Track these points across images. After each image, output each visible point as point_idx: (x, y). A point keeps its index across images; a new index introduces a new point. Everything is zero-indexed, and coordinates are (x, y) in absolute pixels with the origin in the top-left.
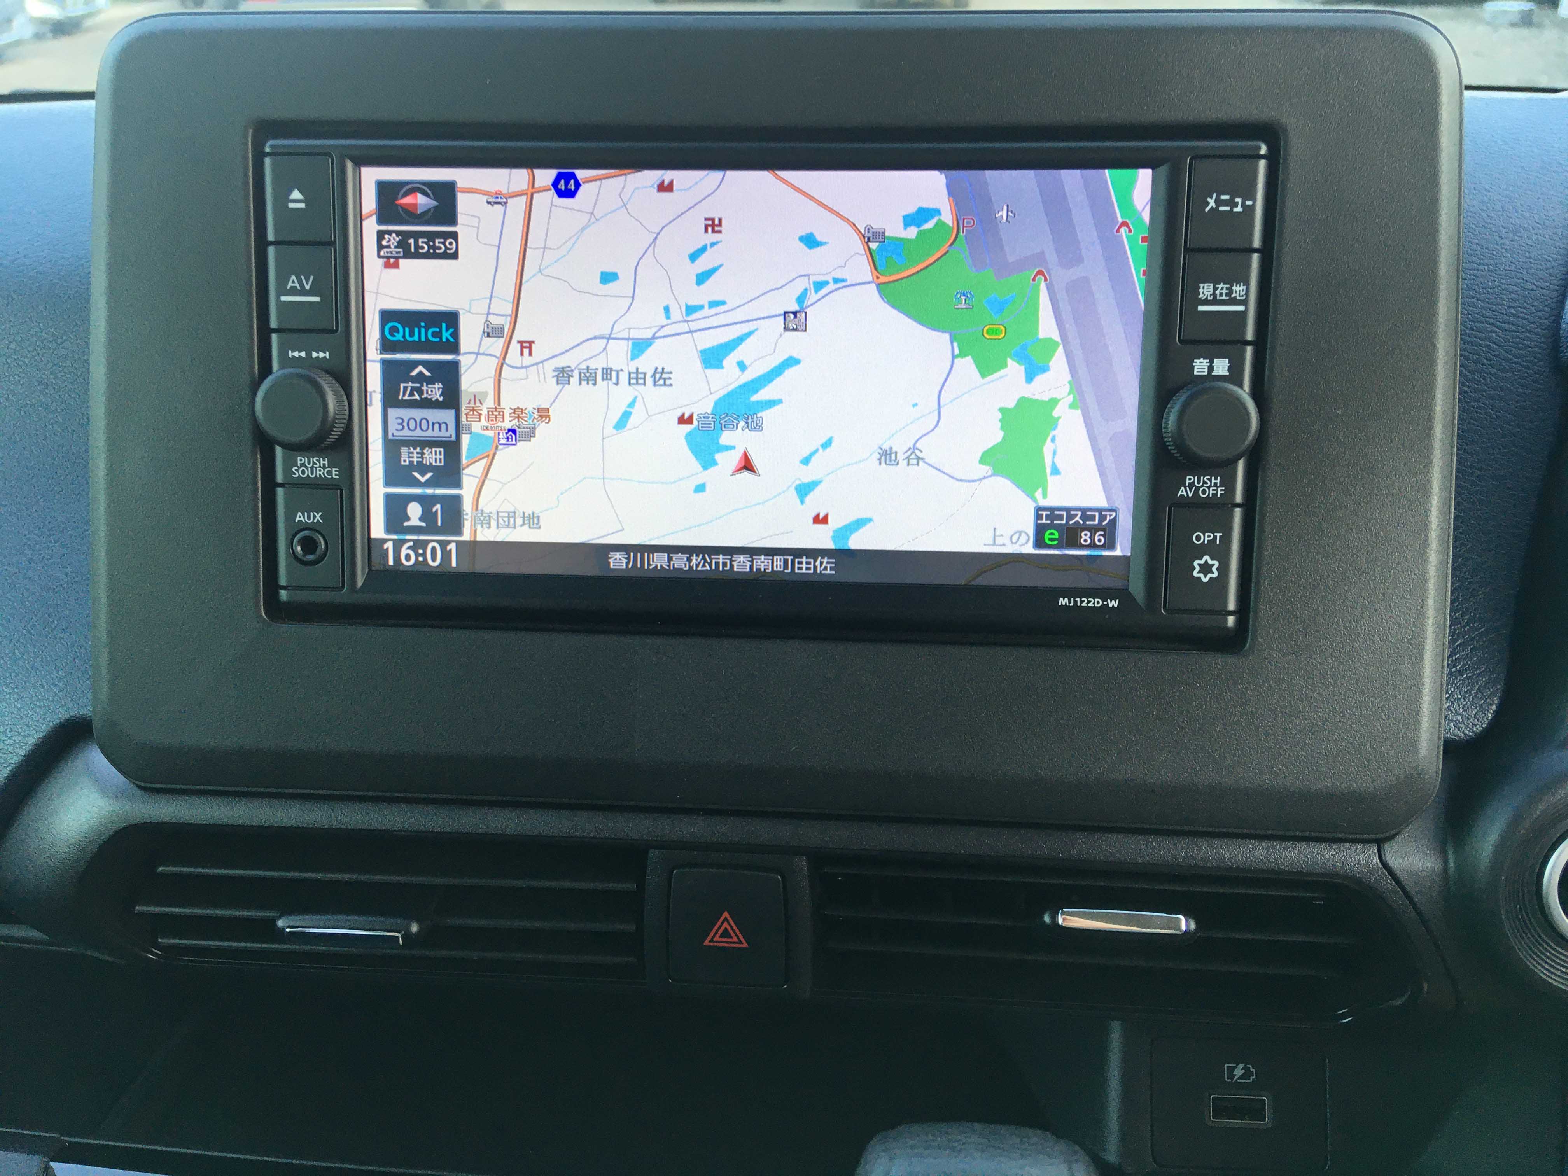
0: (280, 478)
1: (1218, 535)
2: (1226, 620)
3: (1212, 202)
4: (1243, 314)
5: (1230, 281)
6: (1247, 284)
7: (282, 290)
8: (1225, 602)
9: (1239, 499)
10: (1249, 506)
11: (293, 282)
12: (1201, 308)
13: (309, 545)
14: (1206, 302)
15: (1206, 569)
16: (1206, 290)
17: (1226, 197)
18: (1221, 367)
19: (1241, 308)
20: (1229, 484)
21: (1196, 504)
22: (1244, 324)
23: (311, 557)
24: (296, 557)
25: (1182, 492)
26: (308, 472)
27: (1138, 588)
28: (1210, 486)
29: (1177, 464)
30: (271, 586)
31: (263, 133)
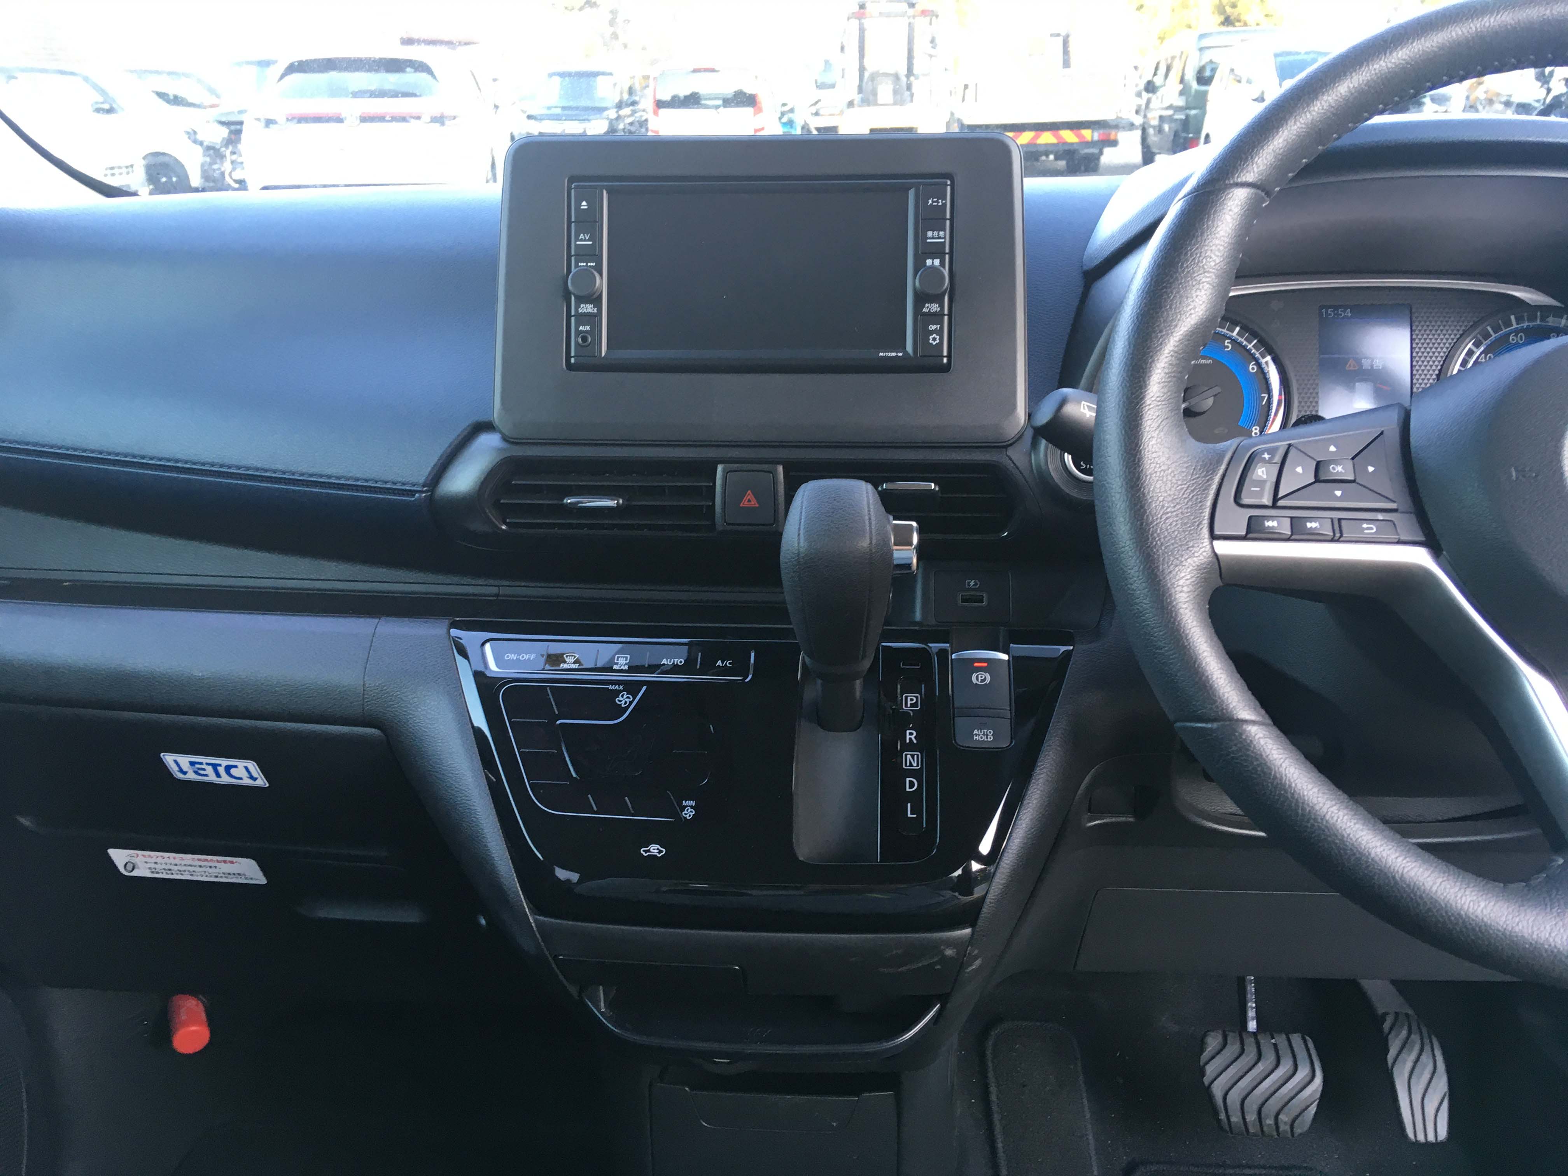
0: (573, 313)
1: (939, 326)
2: (943, 360)
3: (930, 201)
4: (944, 242)
5: (939, 230)
6: (945, 231)
7: (577, 239)
8: (942, 351)
9: (946, 312)
10: (950, 315)
11: (582, 236)
12: (928, 241)
13: (584, 339)
14: (930, 238)
15: (934, 339)
16: (930, 234)
17: (935, 200)
18: (937, 262)
19: (943, 240)
20: (942, 306)
21: (929, 314)
22: (944, 247)
23: (586, 344)
24: (579, 345)
25: (924, 310)
26: (585, 310)
27: (909, 348)
28: (935, 308)
29: (921, 298)
30: (568, 357)
31: (571, 181)
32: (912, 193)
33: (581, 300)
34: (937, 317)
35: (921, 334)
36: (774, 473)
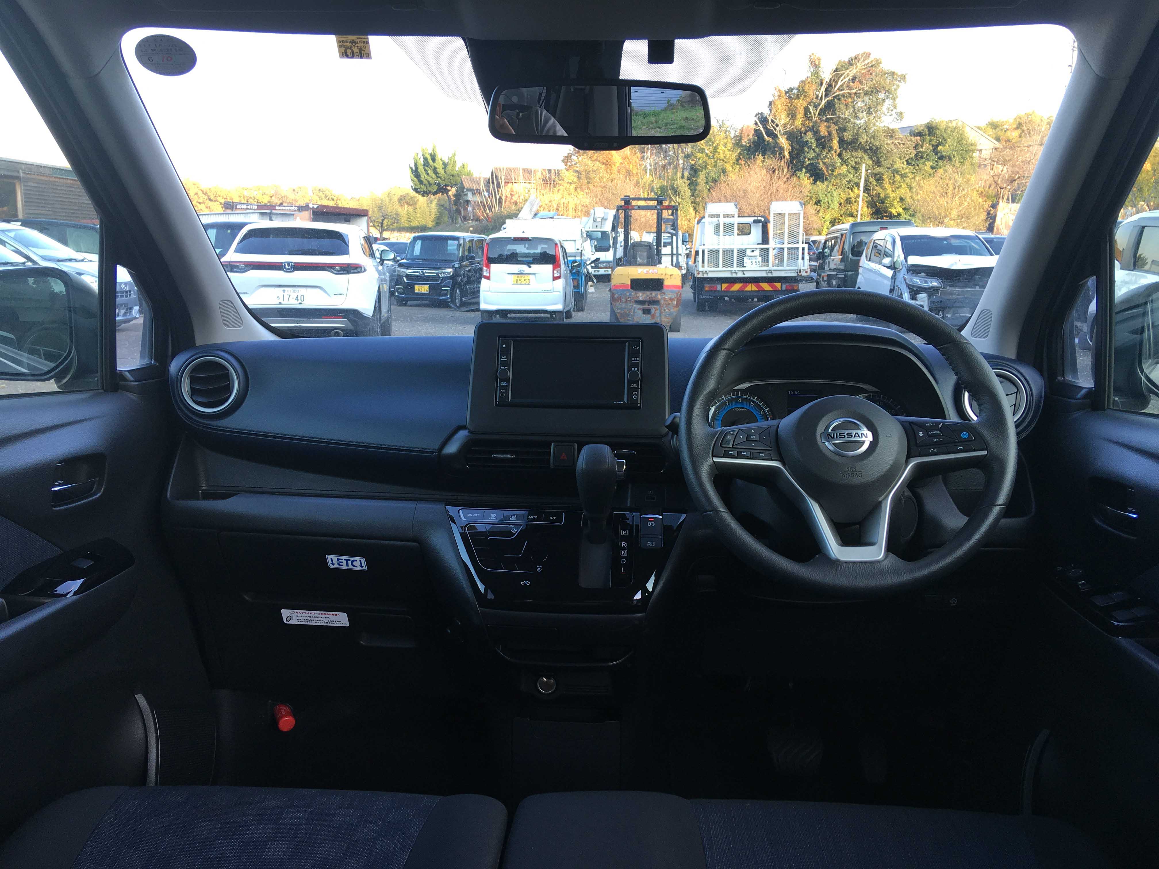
0: (498, 385)
1: (636, 392)
2: (638, 405)
3: (634, 347)
5: (637, 358)
6: (639, 358)
7: (501, 358)
8: (638, 402)
9: (639, 387)
10: (641, 388)
11: (503, 357)
12: (633, 361)
13: (502, 395)
15: (635, 397)
16: (633, 359)
17: (636, 347)
18: (636, 369)
19: (638, 361)
20: (638, 385)
21: (633, 388)
22: (639, 364)
23: (503, 397)
24: (500, 397)
25: (631, 386)
26: (503, 384)
27: (626, 400)
28: (635, 386)
29: (630, 382)
30: (496, 401)
31: (499, 337)
32: (627, 344)
33: (501, 380)
34: (636, 389)
35: (630, 395)
36: (573, 446)
